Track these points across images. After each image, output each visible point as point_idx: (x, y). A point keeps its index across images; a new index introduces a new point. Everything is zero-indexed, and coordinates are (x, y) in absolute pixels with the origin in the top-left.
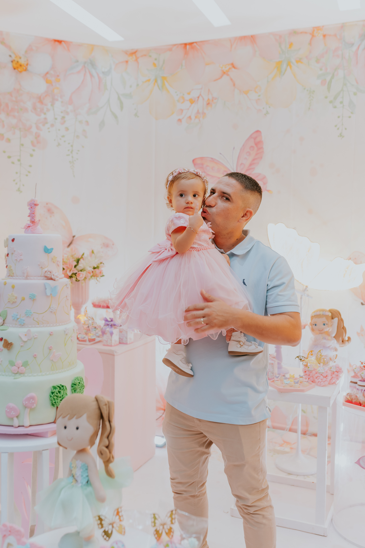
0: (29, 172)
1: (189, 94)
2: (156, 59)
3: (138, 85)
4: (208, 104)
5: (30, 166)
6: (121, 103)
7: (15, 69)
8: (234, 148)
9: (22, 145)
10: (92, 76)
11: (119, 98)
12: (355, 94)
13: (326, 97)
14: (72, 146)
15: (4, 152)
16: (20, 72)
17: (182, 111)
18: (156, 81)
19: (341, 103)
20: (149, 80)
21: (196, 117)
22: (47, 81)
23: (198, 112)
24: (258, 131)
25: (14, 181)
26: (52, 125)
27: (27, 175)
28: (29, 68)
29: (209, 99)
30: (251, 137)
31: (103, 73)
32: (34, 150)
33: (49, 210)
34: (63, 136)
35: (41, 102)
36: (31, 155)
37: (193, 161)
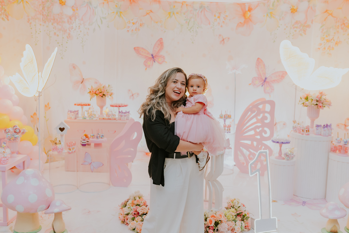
0: (66, 50)
1: (132, 20)
2: (117, 4)
3: (109, 14)
4: (141, 25)
5: (66, 47)
6: (102, 21)
7: (60, 4)
8: (152, 44)
9: (63, 38)
10: (90, 8)
11: (101, 19)
12: (198, 28)
13: (187, 28)
14: (83, 39)
15: (56, 41)
16: (63, 5)
17: (129, 27)
18: (117, 13)
19: (193, 31)
20: (114, 12)
21: (135, 30)
22: (73, 10)
23: (136, 28)
24: (161, 38)
25: (60, 54)
26: (75, 30)
27: (65, 51)
28: (66, 3)
29: (141, 24)
30: (158, 40)
31: (95, 7)
32: (68, 40)
33: (74, 67)
34: (79, 34)
35: (71, 19)
36: (67, 43)
37: (134, 48)
